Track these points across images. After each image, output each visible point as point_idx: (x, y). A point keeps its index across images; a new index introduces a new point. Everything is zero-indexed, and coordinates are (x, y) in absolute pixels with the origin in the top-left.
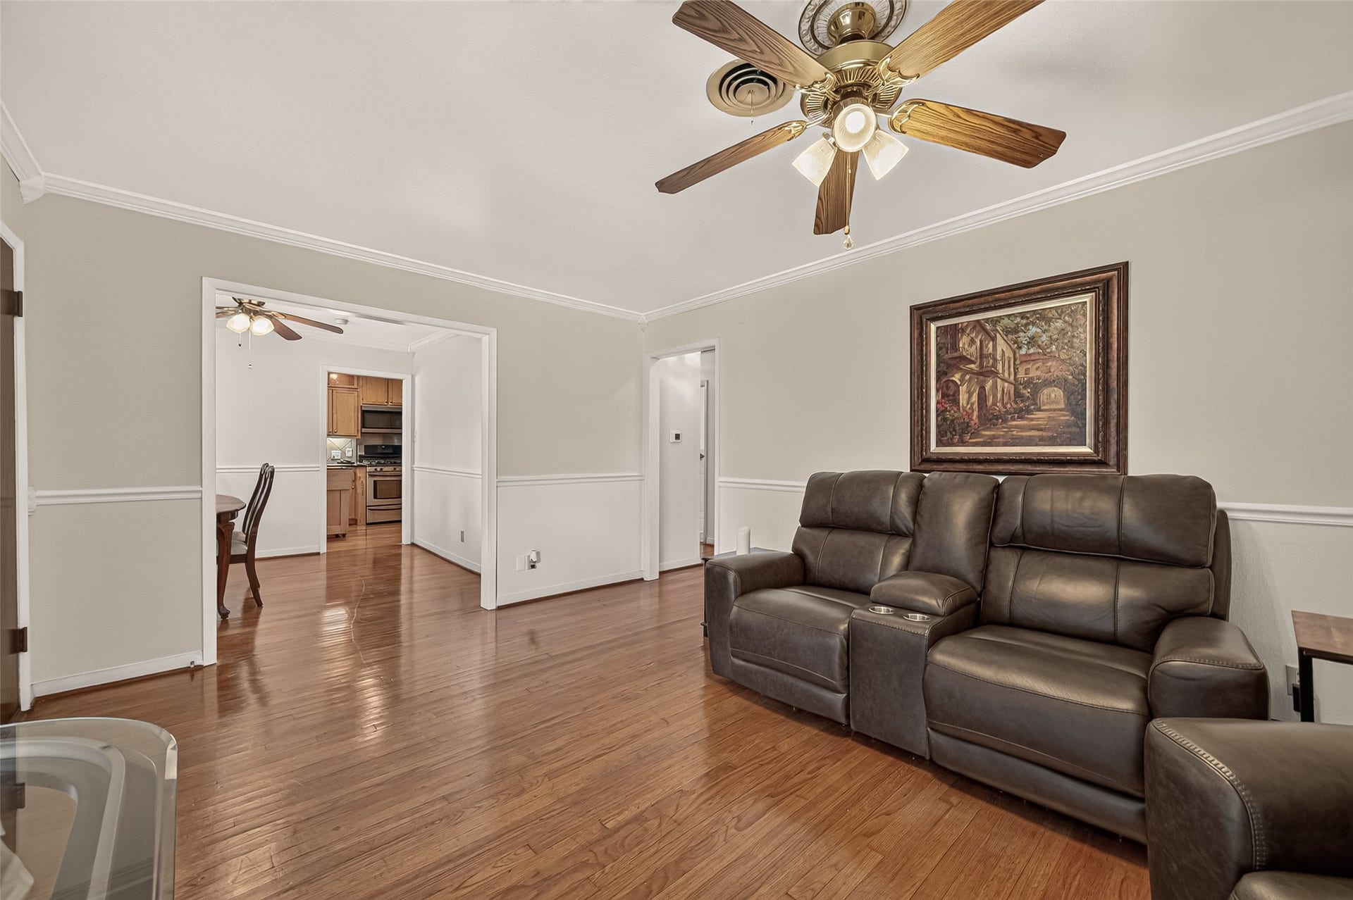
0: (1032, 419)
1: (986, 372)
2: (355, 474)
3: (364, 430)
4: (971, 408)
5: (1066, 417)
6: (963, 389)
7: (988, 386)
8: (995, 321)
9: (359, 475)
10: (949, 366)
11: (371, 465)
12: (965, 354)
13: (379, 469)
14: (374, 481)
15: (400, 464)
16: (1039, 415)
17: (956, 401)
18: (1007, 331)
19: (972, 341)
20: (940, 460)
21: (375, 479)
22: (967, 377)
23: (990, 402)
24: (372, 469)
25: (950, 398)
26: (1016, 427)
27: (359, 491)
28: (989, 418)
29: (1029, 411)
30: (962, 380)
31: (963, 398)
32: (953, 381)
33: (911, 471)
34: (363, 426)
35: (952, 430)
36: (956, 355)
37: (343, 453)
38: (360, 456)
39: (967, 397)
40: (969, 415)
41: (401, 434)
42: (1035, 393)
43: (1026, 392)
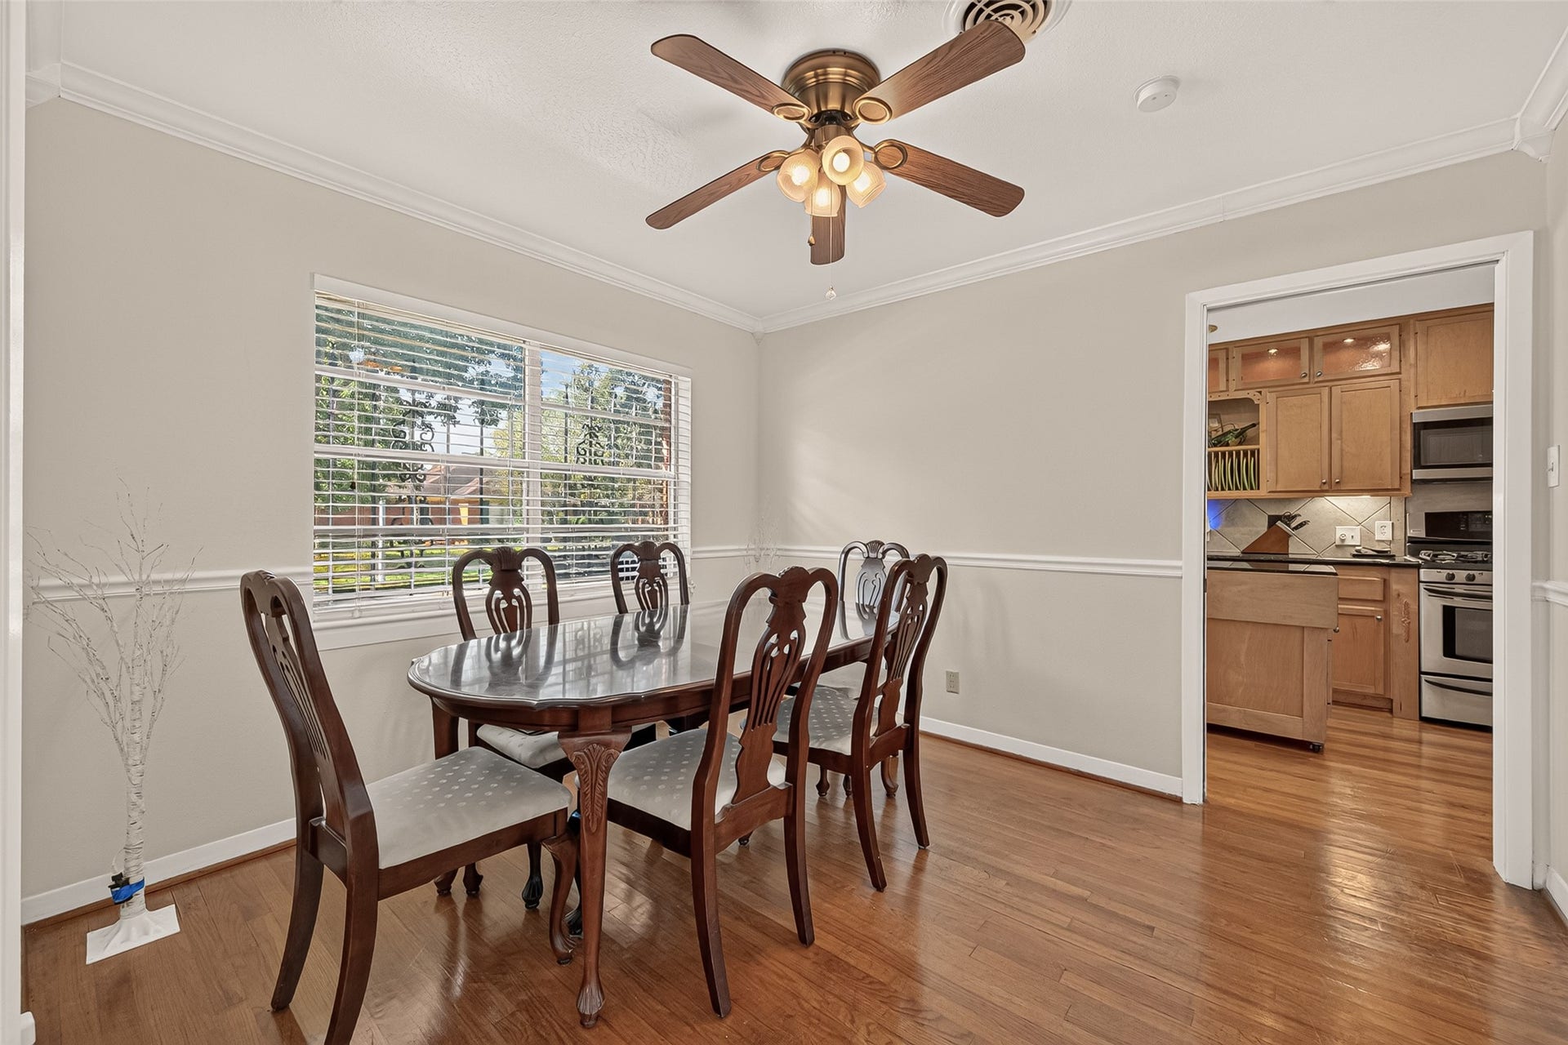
2: (1385, 583)
3: (1418, 474)
9: (1395, 587)
11: (1431, 565)
13: (1461, 575)
14: (1445, 608)
15: (1487, 564)
21: (1449, 603)
24: (1440, 575)
27: (1397, 629)
34: (1417, 464)
37: (1368, 533)
38: (1413, 541)
41: (1491, 479)
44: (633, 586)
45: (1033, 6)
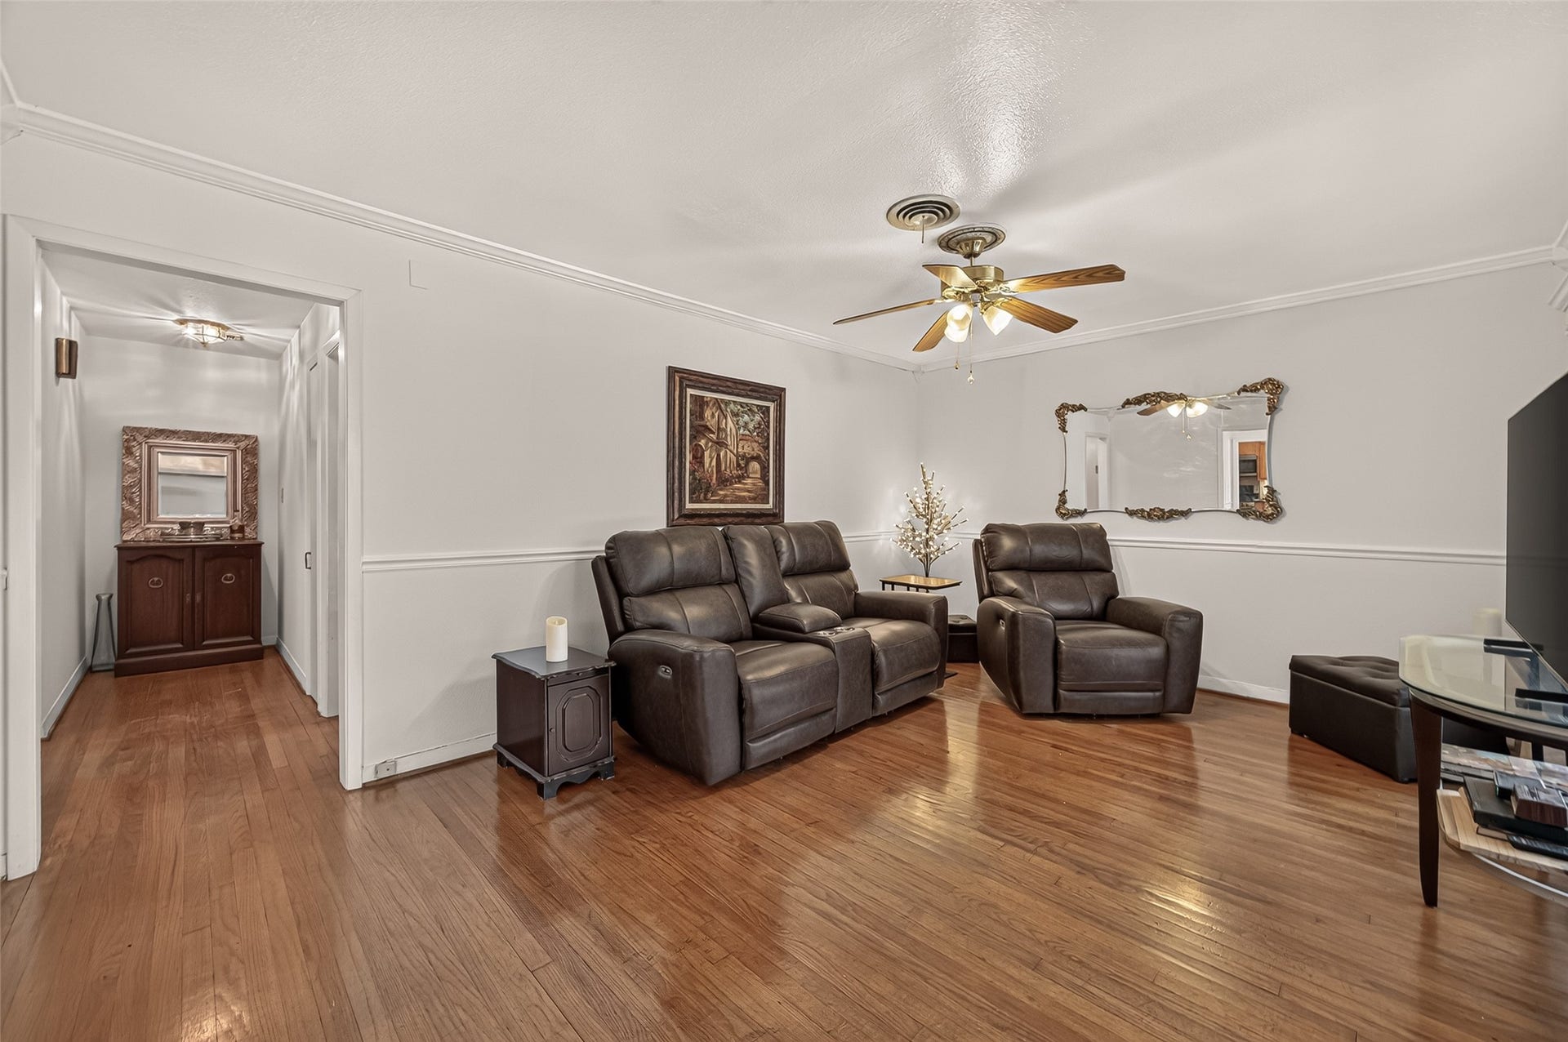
0: (746, 484)
1: (720, 444)
4: (712, 471)
5: (761, 484)
6: (707, 454)
7: (722, 454)
8: (727, 403)
10: (698, 432)
12: (708, 424)
16: (749, 481)
17: (702, 463)
18: (735, 415)
19: (713, 415)
20: (693, 515)
22: (710, 444)
23: (723, 468)
25: (698, 460)
26: (738, 489)
28: (724, 481)
29: (744, 478)
30: (706, 444)
31: (707, 460)
32: (700, 445)
33: (668, 526)
35: (701, 489)
36: (702, 423)
39: (709, 461)
40: (711, 477)
42: (747, 464)
43: (742, 463)
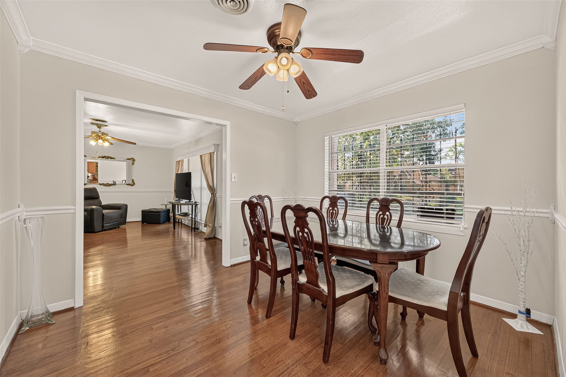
44: (376, 212)
45: (239, 2)
